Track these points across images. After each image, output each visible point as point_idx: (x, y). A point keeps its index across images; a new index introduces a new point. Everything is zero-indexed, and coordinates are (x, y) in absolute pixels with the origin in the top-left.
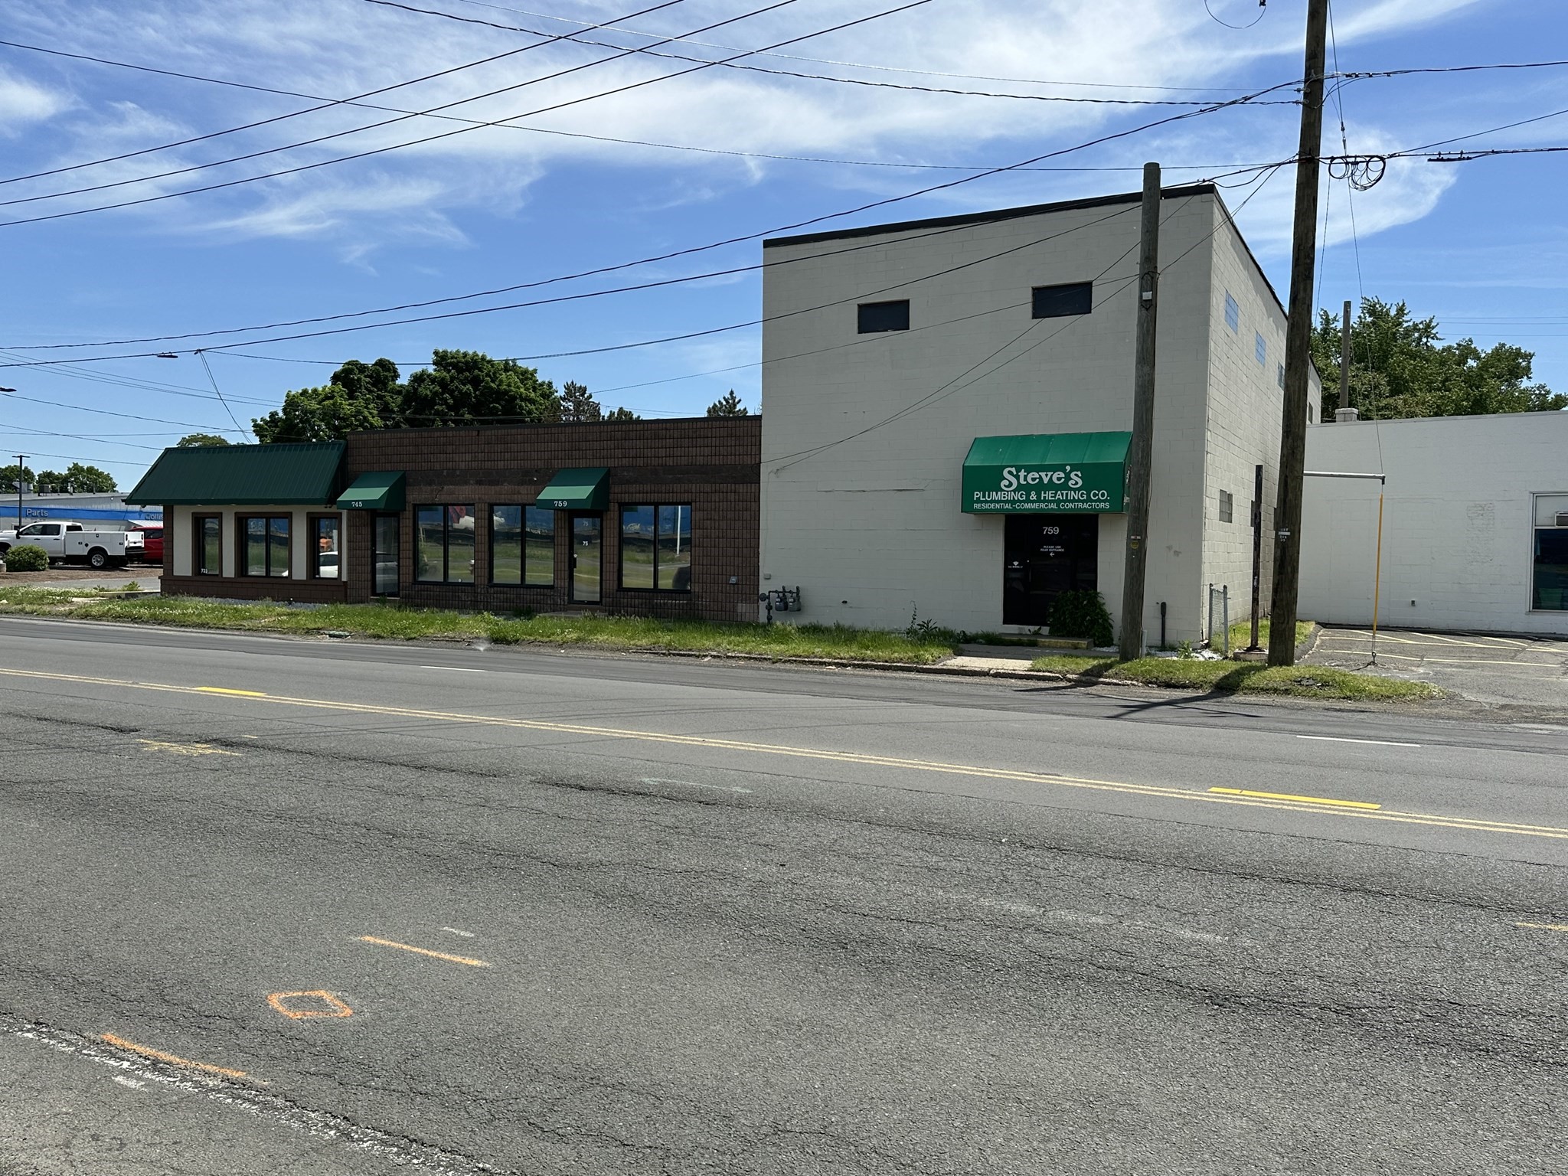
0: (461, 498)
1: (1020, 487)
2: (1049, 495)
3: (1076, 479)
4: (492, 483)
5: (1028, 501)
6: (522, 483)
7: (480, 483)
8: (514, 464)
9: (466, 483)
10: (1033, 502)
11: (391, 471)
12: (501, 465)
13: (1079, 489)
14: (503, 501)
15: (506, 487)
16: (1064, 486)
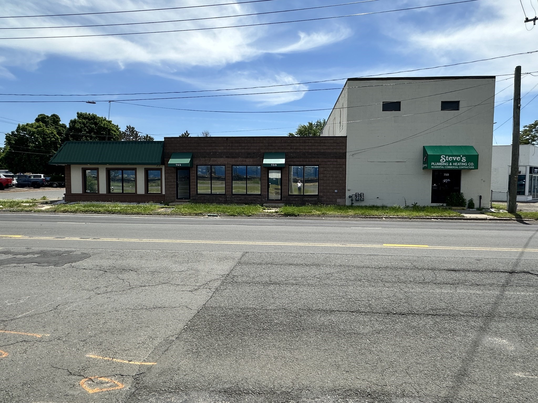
0: (219, 163)
1: (446, 161)
2: (456, 164)
3: (464, 159)
4: (233, 157)
5: (449, 166)
6: (247, 157)
7: (227, 157)
8: (243, 151)
9: (221, 157)
10: (451, 166)
11: (186, 152)
12: (237, 151)
13: (465, 162)
14: (238, 164)
15: (240, 159)
16: (460, 161)
